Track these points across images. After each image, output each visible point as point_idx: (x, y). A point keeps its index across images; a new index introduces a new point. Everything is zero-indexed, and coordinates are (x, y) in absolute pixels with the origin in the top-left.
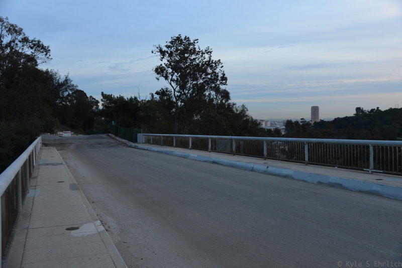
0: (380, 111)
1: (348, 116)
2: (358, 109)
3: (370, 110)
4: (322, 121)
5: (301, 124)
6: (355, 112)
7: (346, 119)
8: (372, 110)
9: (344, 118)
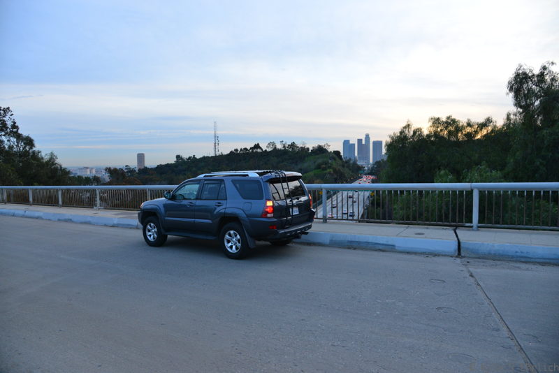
1: (170, 163)
4: (146, 169)
5: (126, 171)
6: (175, 160)
7: (168, 165)
9: (166, 165)
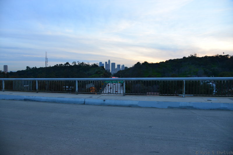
0: (37, 68)
2: (27, 67)
3: (32, 68)
8: (33, 68)
